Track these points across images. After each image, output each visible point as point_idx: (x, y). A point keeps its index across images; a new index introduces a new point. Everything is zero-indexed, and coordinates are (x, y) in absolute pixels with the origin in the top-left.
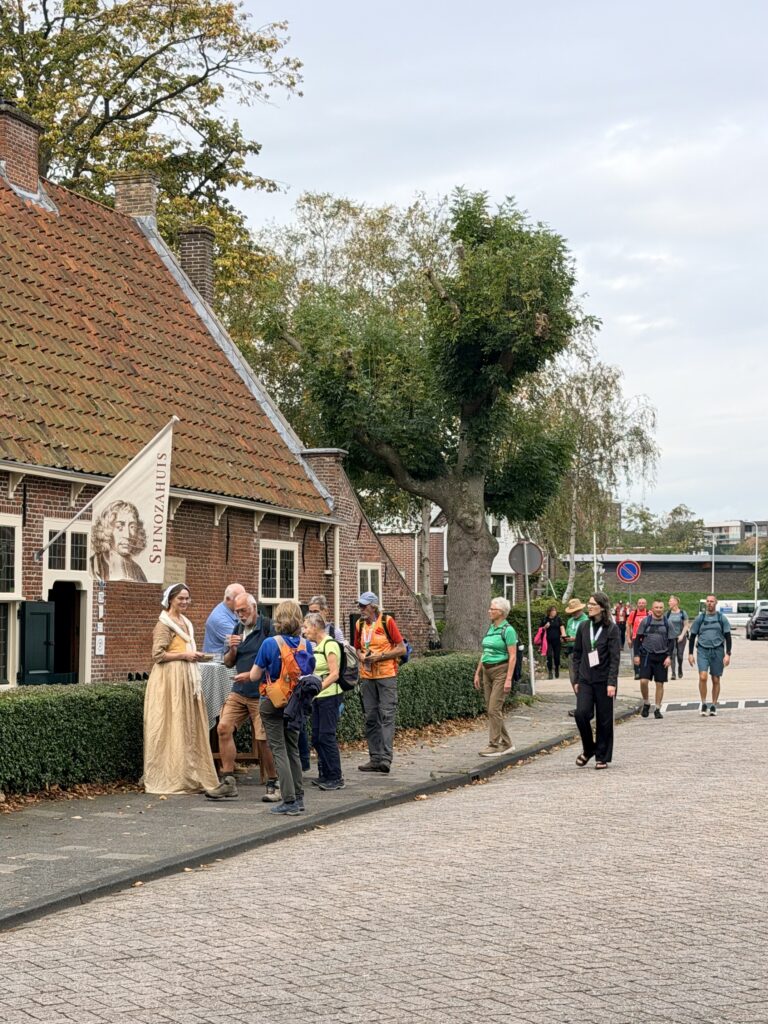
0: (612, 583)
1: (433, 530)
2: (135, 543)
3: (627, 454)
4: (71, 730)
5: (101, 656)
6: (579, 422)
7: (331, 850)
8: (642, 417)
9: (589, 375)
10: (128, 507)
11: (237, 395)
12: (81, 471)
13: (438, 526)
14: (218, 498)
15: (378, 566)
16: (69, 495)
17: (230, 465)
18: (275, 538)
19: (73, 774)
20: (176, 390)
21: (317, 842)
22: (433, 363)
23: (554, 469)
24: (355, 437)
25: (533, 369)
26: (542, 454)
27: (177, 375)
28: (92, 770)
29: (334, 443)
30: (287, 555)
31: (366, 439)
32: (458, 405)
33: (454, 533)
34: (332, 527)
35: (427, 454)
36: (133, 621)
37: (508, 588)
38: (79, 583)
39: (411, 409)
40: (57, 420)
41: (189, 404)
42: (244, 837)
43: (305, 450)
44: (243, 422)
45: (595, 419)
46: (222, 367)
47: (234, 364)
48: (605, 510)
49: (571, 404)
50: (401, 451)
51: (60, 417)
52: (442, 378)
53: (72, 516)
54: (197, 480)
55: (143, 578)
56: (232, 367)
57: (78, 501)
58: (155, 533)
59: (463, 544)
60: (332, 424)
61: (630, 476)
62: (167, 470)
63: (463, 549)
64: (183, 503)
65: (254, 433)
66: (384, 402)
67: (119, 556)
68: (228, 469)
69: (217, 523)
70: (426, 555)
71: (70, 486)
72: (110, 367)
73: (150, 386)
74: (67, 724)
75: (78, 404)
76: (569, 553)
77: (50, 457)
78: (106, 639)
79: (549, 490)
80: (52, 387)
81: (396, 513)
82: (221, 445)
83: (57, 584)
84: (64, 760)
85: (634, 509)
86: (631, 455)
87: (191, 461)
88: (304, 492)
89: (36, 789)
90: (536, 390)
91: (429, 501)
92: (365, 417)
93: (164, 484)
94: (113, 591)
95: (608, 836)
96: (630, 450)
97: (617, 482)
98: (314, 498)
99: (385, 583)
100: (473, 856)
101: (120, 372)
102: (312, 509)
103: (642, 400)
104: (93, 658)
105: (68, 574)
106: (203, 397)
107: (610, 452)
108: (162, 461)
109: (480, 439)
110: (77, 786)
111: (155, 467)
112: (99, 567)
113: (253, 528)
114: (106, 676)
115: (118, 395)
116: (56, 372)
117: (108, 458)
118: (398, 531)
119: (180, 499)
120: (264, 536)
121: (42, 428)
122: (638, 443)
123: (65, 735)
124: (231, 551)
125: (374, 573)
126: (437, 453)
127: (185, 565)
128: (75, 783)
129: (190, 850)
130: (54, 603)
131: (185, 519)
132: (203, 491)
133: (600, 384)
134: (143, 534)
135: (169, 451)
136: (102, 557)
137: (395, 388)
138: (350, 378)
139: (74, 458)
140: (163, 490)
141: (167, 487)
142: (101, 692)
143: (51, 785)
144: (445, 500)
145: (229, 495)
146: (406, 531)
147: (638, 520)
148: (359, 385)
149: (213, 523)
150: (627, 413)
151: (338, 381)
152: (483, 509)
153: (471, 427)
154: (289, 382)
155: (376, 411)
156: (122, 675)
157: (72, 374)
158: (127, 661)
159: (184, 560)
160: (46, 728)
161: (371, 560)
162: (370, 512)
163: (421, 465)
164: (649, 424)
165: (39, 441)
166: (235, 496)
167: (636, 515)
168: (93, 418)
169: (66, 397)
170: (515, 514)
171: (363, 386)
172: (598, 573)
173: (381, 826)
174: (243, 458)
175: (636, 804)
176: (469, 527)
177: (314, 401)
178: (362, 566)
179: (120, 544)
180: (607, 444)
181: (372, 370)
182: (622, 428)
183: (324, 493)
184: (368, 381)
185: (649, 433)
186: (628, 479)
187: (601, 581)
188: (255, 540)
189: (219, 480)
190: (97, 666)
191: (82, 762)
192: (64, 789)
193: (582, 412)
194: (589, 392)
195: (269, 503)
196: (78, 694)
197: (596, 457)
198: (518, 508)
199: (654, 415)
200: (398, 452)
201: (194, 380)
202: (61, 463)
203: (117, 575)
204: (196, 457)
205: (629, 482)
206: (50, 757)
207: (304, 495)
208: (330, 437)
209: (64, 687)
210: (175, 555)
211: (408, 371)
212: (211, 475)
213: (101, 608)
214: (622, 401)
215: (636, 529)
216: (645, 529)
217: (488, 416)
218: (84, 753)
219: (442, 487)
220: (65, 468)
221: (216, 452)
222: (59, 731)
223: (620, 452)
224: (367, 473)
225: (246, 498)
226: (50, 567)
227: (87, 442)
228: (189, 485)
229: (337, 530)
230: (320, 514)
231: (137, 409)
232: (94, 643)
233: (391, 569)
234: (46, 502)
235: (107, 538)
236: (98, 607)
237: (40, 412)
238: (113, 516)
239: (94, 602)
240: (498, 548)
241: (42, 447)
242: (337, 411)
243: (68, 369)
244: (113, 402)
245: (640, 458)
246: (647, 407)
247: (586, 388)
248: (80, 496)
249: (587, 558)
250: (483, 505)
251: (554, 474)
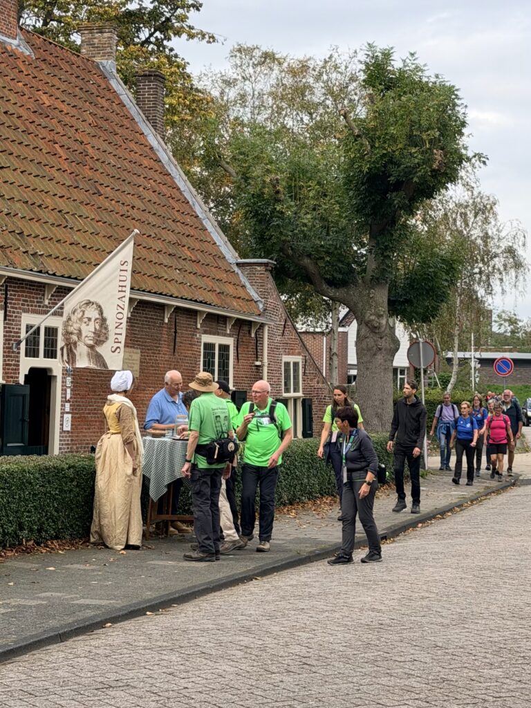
0: (485, 376)
1: (341, 329)
2: (99, 336)
3: (502, 269)
4: (45, 495)
5: (68, 432)
6: (463, 241)
7: (270, 598)
8: (514, 238)
9: (471, 201)
10: (94, 306)
11: (182, 213)
12: (54, 274)
13: (343, 326)
14: (168, 300)
15: (299, 359)
16: (43, 295)
17: (177, 271)
18: (214, 334)
19: (46, 531)
20: (133, 207)
21: (256, 590)
22: (347, 189)
23: (446, 280)
24: (282, 250)
25: (430, 196)
26: (436, 267)
27: (133, 195)
28: (61, 529)
29: (263, 255)
30: (224, 349)
31: (290, 252)
32: (367, 224)
33: (363, 332)
34: (262, 325)
35: (340, 265)
36: (95, 402)
37: (401, 379)
38: (50, 370)
39: (328, 227)
40: (34, 232)
41: (144, 219)
42: (195, 586)
43: (240, 261)
44: (188, 236)
45: (476, 239)
46: (170, 189)
47: (180, 187)
48: (481, 314)
49: (456, 226)
50: (319, 262)
51: (36, 228)
52: (354, 202)
53: (46, 312)
54: (150, 284)
55: (105, 365)
56: (179, 189)
57: (51, 299)
58: (116, 328)
59: (370, 342)
60: (262, 239)
61: (504, 287)
62: (128, 274)
63: (370, 346)
64: (138, 303)
65: (197, 245)
66: (305, 221)
67: (85, 347)
68: (176, 275)
69: (166, 321)
70: (335, 350)
71: (44, 287)
72: (78, 187)
73: (111, 204)
74: (42, 489)
75: (51, 217)
76: (453, 351)
77: (28, 262)
78: (72, 417)
79: (442, 297)
80: (30, 203)
81: (310, 315)
82: (170, 255)
83: (32, 370)
84: (39, 519)
85: (503, 315)
86: (505, 270)
87: (144, 268)
88: (239, 296)
89: (14, 545)
90: (428, 214)
91: (338, 303)
92: (290, 233)
93: (125, 286)
94: (79, 377)
95: (501, 588)
96: (505, 266)
97: (493, 292)
98: (247, 300)
99: (304, 373)
100: (391, 603)
101: (86, 191)
102: (245, 310)
103: (515, 223)
104: (61, 433)
105: (41, 362)
106: (155, 214)
107: (488, 266)
108: (124, 267)
109: (385, 254)
110: (49, 543)
111: (118, 272)
112: (68, 355)
113: (196, 325)
114: (71, 448)
115: (85, 210)
116: (33, 190)
117: (76, 264)
118: (311, 330)
119: (137, 299)
120: (205, 332)
121: (21, 237)
122: (511, 260)
123: (39, 499)
124: (178, 344)
125: (296, 364)
126: (349, 265)
127: (139, 356)
128: (47, 540)
129: (150, 597)
130: (29, 386)
131: (140, 317)
132: (155, 293)
133: (480, 210)
134: (106, 328)
135: (130, 260)
136: (71, 347)
137: (314, 209)
138: (278, 201)
139: (48, 263)
140: (125, 291)
141: (128, 289)
142: (71, 462)
143: (27, 541)
144: (355, 304)
145: (176, 297)
146: (318, 330)
147: (507, 324)
148: (285, 206)
149: (163, 320)
150: (503, 234)
151: (268, 203)
152: (387, 312)
153: (378, 244)
154: (221, 202)
155: (299, 229)
156: (85, 448)
157: (46, 193)
158: (90, 436)
159: (139, 351)
160: (24, 493)
161: (293, 354)
162: (292, 315)
163: (335, 275)
164: (521, 243)
165: (19, 248)
166: (182, 298)
167: (505, 320)
168: (64, 229)
169: (41, 212)
170: (413, 317)
171: (288, 208)
172: (475, 368)
173: (310, 578)
174: (188, 266)
175: (522, 560)
176: (376, 327)
177: (247, 219)
178: (286, 358)
179: (86, 337)
180: (486, 260)
181: (296, 194)
182: (499, 247)
183: (255, 296)
184: (293, 203)
185: (520, 252)
186: (503, 289)
187: (477, 374)
188: (198, 335)
189: (168, 284)
190: (65, 440)
191: (54, 521)
192: (38, 544)
193: (465, 232)
194: (471, 216)
195: (210, 304)
196: (51, 464)
197: (477, 270)
198: (417, 313)
199: (524, 237)
200: (317, 264)
201: (147, 199)
202: (38, 268)
203: (83, 362)
204: (149, 264)
205: (503, 292)
206: (27, 517)
207: (239, 298)
208: (260, 250)
209: (39, 458)
210: (131, 347)
211: (326, 196)
212: (162, 279)
213: (69, 391)
214: (499, 224)
215: (506, 332)
216: (513, 332)
217: (392, 235)
218: (56, 514)
219: (354, 293)
220: (40, 272)
221: (167, 261)
222: (35, 495)
223: (497, 267)
224: (290, 280)
225: (191, 300)
226: (26, 356)
227: (57, 249)
228: (144, 287)
229: (266, 328)
230: (251, 314)
231: (101, 223)
232: (62, 421)
233: (310, 362)
234: (24, 301)
235: (75, 332)
236: (66, 390)
237: (20, 224)
238: (81, 313)
239: (62, 386)
240: (399, 345)
241: (21, 254)
242: (266, 228)
243: (43, 188)
244: (80, 216)
245: (513, 272)
246: (519, 230)
247: (468, 213)
248: (52, 296)
249: (467, 355)
250: (387, 309)
251: (446, 284)
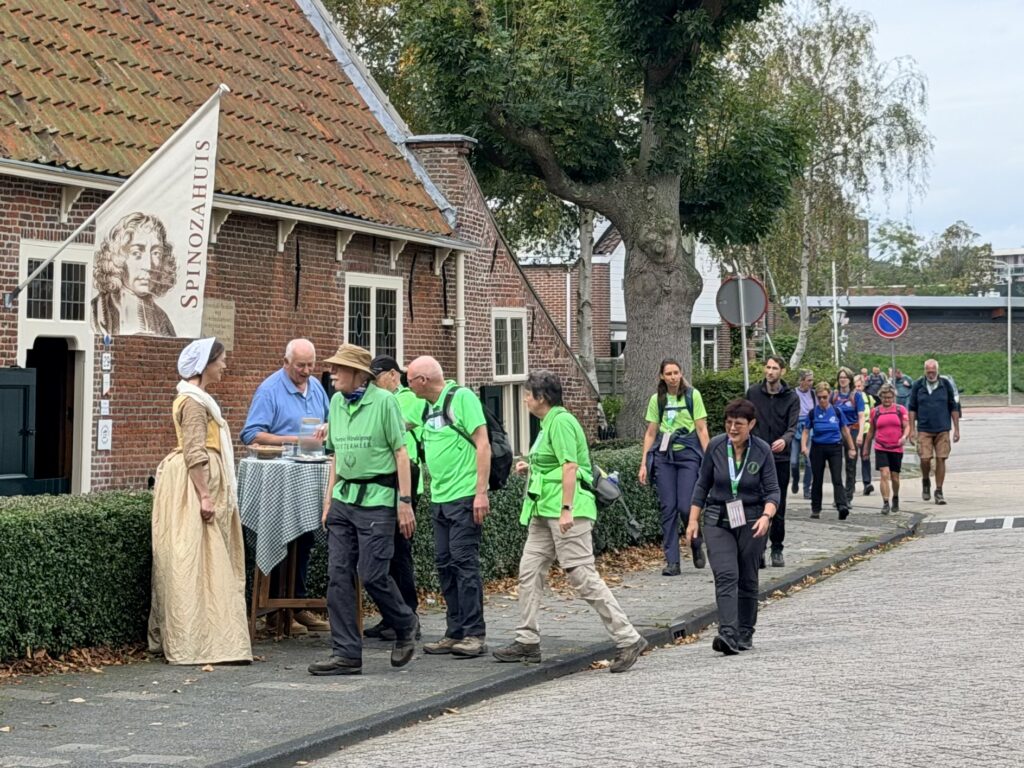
0: (858, 340)
1: (596, 259)
2: (159, 278)
3: (884, 145)
4: (66, 566)
5: (107, 452)
6: (812, 96)
7: (474, 746)
8: (904, 90)
9: (826, 25)
10: (150, 223)
11: (308, 54)
12: (77, 168)
13: (601, 253)
14: (282, 210)
15: (522, 313)
16: (59, 206)
17: (300, 158)
18: (367, 270)
19: (68, 633)
20: (218, 46)
21: (449, 732)
22: (602, 6)
23: (784, 167)
24: (486, 118)
25: (752, 16)
26: (765, 143)
27: (217, 24)
28: (96, 627)
29: (453, 127)
30: (386, 296)
31: (502, 120)
32: (639, 69)
33: (636, 263)
34: (454, 254)
35: (593, 144)
36: (155, 398)
37: (706, 346)
38: (73, 340)
39: (570, 75)
40: (40, 91)
41: (237, 67)
42: (338, 728)
43: (413, 138)
44: (317, 95)
45: (836, 93)
46: (286, 12)
47: (302, 7)
48: (847, 226)
49: (800, 69)
50: (554, 137)
51: (44, 86)
52: (615, 28)
53: (64, 237)
54: (250, 182)
55: (170, 330)
56: (300, 12)
57: (72, 213)
58: (190, 261)
59: (649, 280)
60: (451, 98)
61: (889, 178)
62: (210, 166)
63: (649, 287)
64: (230, 216)
65: (335, 112)
66: (528, 65)
67: (136, 298)
68: (298, 165)
69: (281, 248)
70: (586, 297)
71: (60, 191)
72: (118, 11)
73: (179, 41)
74: (61, 557)
75: (71, 66)
76: (799, 294)
77: (31, 147)
78: (114, 425)
79: (778, 198)
80: (32, 41)
81: (540, 234)
82: (286, 130)
83: (41, 341)
84: (55, 611)
85: (889, 229)
86: (890, 147)
87: (241, 154)
88: (411, 202)
89: (11, 658)
90: (749, 49)
91: (591, 212)
92: (502, 88)
93: (205, 187)
94: (127, 353)
95: (891, 720)
96: (889, 139)
97: (869, 187)
98: (426, 209)
99: (532, 339)
100: (692, 751)
101: (134, 18)
102: (423, 227)
103: (905, 63)
104: (93, 454)
105: (56, 326)
106: (258, 57)
107: (859, 141)
108: (202, 153)
109: (673, 121)
110: (75, 653)
111: (192, 162)
112: (105, 314)
113: (335, 256)
114: (113, 481)
115: (131, 53)
116: (37, 18)
117: (117, 148)
118: (543, 261)
119: (226, 210)
120: (352, 268)
121: (18, 102)
122: (900, 129)
123: (56, 574)
124: (301, 290)
125: (516, 323)
126: (609, 142)
127: (233, 312)
128: (71, 648)
129: (257, 749)
130: (34, 370)
131: (235, 242)
132: (260, 198)
133: (842, 40)
134: (171, 263)
135: (213, 139)
136: (109, 300)
137: (544, 44)
138: (477, 29)
139: (64, 148)
140: (204, 196)
141: (210, 192)
142: (112, 506)
143: (34, 651)
144: (622, 212)
145: (299, 206)
146: (556, 261)
147: (895, 245)
148: (492, 39)
149: (275, 247)
150: (884, 83)
151: (461, 34)
152: (678, 226)
153: (660, 103)
154: (378, 35)
155: (517, 79)
156: (137, 480)
157: (61, 22)
158: (146, 459)
159: (233, 303)
160: (27, 563)
161: (511, 304)
162: (507, 234)
163: (584, 160)
164: (916, 99)
165: (13, 122)
166: (308, 207)
167: (892, 238)
168: (94, 87)
169: (53, 56)
170: (725, 234)
171: (497, 42)
172: (839, 324)
173: (546, 707)
174: (320, 150)
175: (929, 669)
176: (659, 254)
177: (424, 63)
178: (497, 312)
179: (137, 279)
180: (854, 129)
181: (511, 17)
182: (877, 106)
183: (441, 202)
184: (505, 34)
185: (915, 114)
186: (886, 182)
187: (843, 335)
188: (339, 273)
189: (284, 183)
190: (100, 468)
191: (82, 614)
192: (54, 656)
193: (816, 81)
194: (826, 52)
195: (360, 217)
196: (76, 509)
197: (838, 149)
198: (730, 226)
199: (923, 87)
200: (551, 142)
201: (244, 31)
202: (47, 156)
203: (132, 325)
204: (249, 147)
205: (887, 186)
206: (33, 607)
207: (412, 205)
208: (447, 118)
209: (55, 499)
210: (218, 297)
211: (564, 19)
212: (273, 174)
213: (107, 377)
214: (876, 65)
215: (893, 259)
216: (906, 259)
217: (685, 87)
218: (85, 600)
219: (617, 192)
220: (53, 164)
221: (280, 140)
222: (47, 566)
223: (874, 142)
224: (503, 173)
225: (325, 210)
226: (29, 315)
227: (84, 123)
228: (240, 189)
229: (462, 259)
230: (435, 234)
231: (160, 75)
232: (95, 432)
233: (543, 318)
234: (24, 216)
235: (117, 270)
236: (101, 377)
237: (16, 79)
238: (127, 237)
239: (95, 369)
240: (701, 286)
241: (18, 132)
242: (459, 79)
243: (56, 15)
244: (123, 63)
245: (903, 150)
246: (913, 75)
247: (821, 45)
248: (75, 206)
249: (825, 301)
250: (678, 220)
251: (784, 173)
